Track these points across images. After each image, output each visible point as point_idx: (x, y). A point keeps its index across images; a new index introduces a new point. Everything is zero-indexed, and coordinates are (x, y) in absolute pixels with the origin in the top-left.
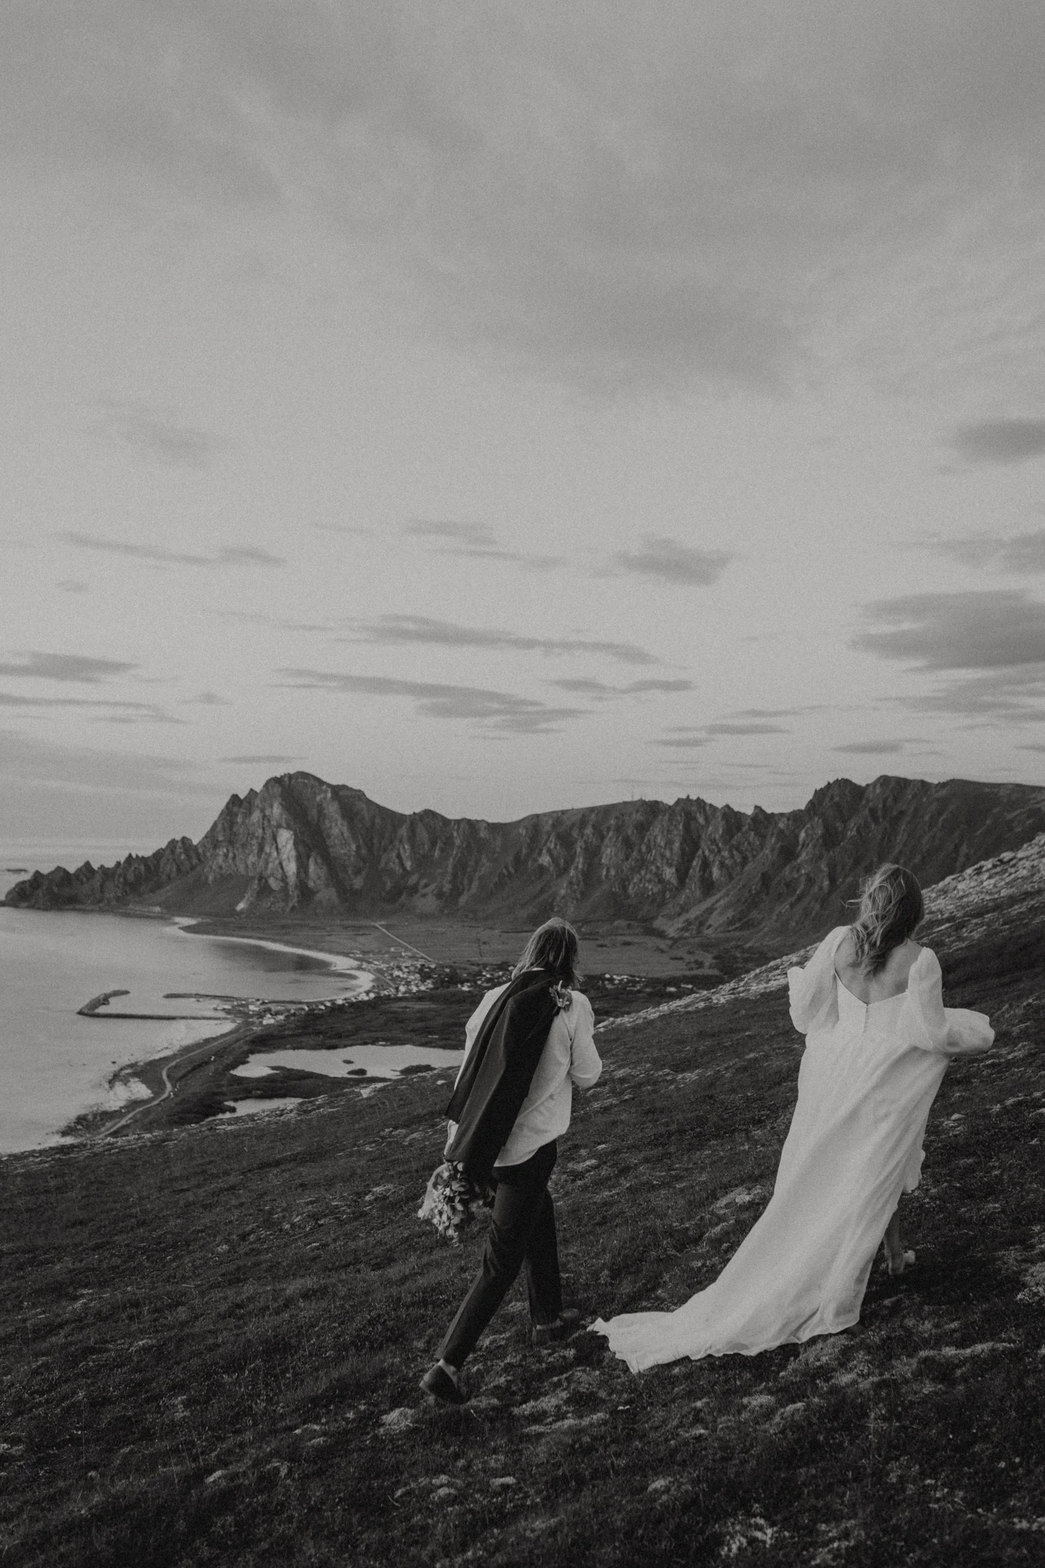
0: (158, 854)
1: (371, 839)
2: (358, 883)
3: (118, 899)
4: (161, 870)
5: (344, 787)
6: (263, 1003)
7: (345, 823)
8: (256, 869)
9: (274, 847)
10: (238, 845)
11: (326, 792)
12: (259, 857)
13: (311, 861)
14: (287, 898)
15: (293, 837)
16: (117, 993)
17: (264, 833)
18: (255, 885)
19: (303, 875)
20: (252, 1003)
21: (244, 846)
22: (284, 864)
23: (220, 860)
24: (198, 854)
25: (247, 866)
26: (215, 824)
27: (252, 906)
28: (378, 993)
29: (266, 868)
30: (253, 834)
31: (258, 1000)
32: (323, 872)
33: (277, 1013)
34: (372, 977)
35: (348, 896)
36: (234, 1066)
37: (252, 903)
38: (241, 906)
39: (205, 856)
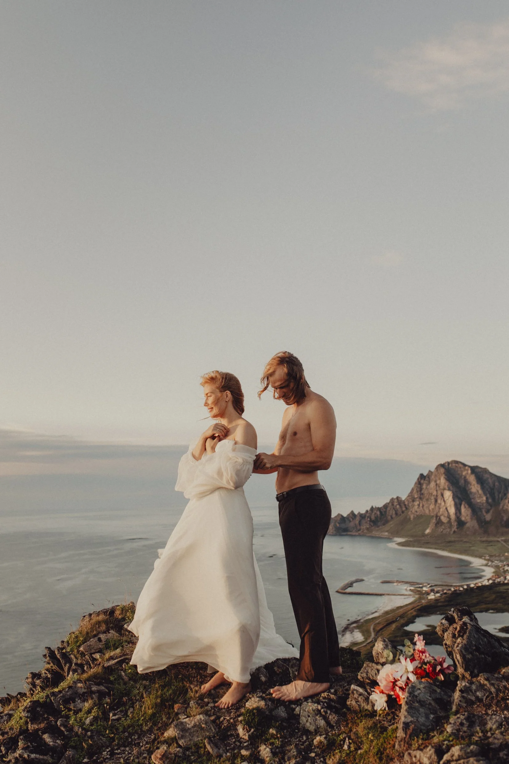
0: (386, 506)
1: (494, 494)
2: (488, 517)
3: (367, 529)
4: (388, 513)
5: (477, 467)
6: (431, 586)
7: (479, 486)
8: (434, 512)
9: (442, 500)
10: (424, 500)
11: (468, 470)
12: (435, 505)
13: (462, 507)
14: (451, 526)
15: (452, 494)
16: (357, 581)
17: (437, 493)
18: (434, 520)
19: (458, 514)
20: (425, 586)
21: (427, 500)
22: (448, 508)
23: (416, 507)
24: (405, 505)
25: (430, 511)
26: (413, 489)
27: (433, 531)
28: (494, 580)
29: (439, 511)
30: (432, 494)
31: (429, 584)
32: (469, 512)
33: (438, 592)
34: (493, 570)
35: (484, 525)
36: (407, 624)
37: (433, 529)
38: (428, 531)
39: (408, 505)
